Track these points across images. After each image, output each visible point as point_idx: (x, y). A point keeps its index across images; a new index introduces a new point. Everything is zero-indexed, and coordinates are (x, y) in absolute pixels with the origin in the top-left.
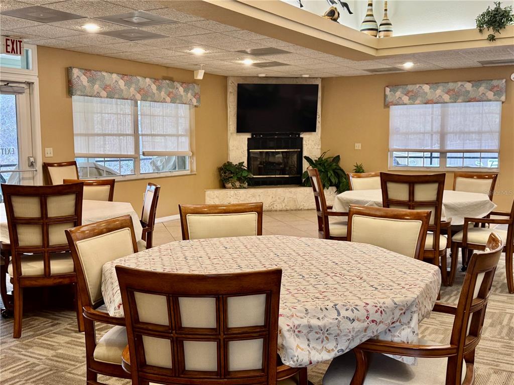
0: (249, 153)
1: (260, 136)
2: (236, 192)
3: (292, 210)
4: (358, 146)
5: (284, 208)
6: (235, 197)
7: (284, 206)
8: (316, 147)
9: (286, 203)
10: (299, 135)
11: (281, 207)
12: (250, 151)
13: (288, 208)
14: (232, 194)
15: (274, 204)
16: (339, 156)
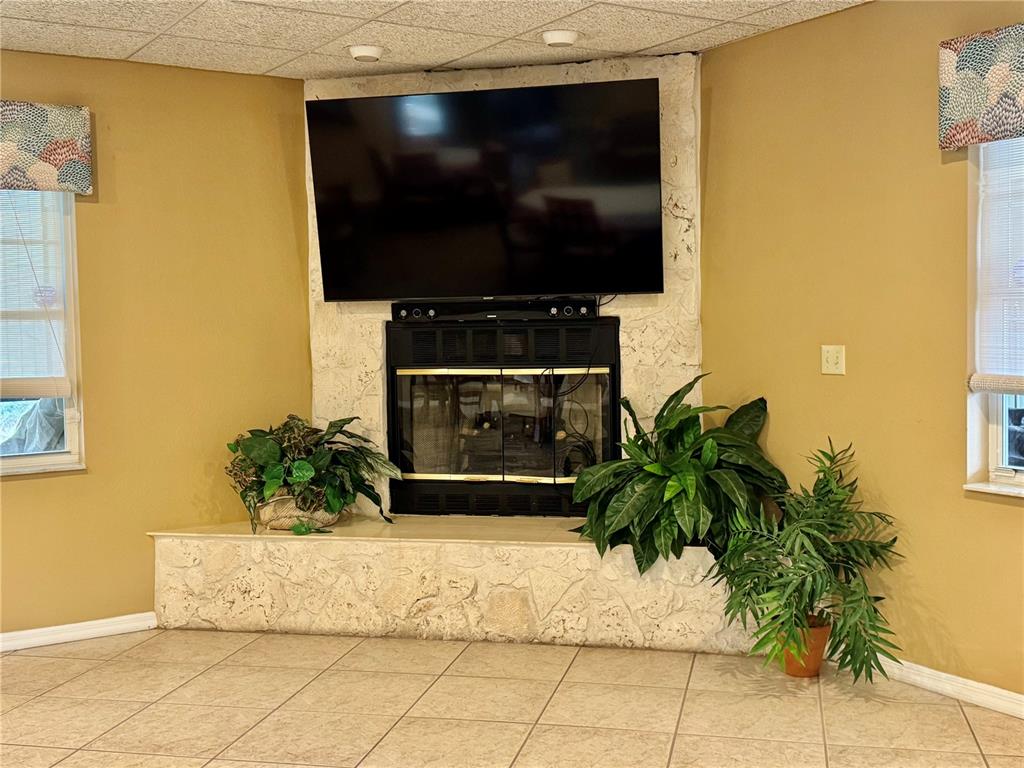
0: (392, 383)
1: (425, 313)
2: (271, 547)
3: (511, 641)
4: (835, 360)
5: (476, 631)
6: (268, 567)
7: (472, 620)
8: (677, 359)
9: (485, 607)
10: (593, 306)
11: (461, 624)
12: (400, 372)
13: (493, 630)
14: (256, 556)
15: (428, 607)
16: (763, 401)
